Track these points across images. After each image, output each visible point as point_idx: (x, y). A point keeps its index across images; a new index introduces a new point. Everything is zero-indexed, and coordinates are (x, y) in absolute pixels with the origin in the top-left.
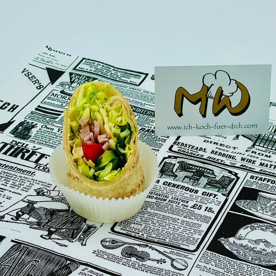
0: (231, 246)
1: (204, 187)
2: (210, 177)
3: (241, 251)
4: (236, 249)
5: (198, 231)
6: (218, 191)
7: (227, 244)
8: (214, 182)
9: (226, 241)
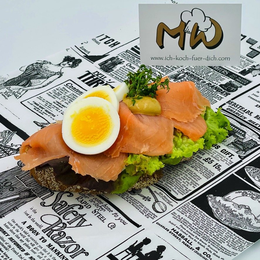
0: (214, 204)
1: (227, 145)
2: (239, 137)
3: (220, 210)
4: (217, 207)
5: (195, 183)
6: (237, 152)
7: (213, 201)
8: (239, 143)
9: (213, 199)
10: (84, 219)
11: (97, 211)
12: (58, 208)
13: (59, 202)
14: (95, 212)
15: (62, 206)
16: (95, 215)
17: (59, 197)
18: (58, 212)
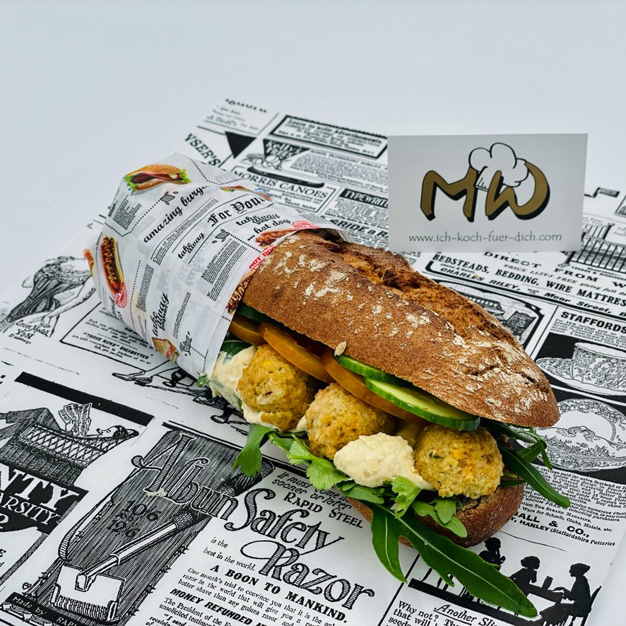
10: (323, 532)
11: (336, 511)
12: (264, 526)
13: (258, 515)
14: (335, 514)
15: (267, 520)
16: (338, 519)
17: (252, 506)
18: (267, 533)
